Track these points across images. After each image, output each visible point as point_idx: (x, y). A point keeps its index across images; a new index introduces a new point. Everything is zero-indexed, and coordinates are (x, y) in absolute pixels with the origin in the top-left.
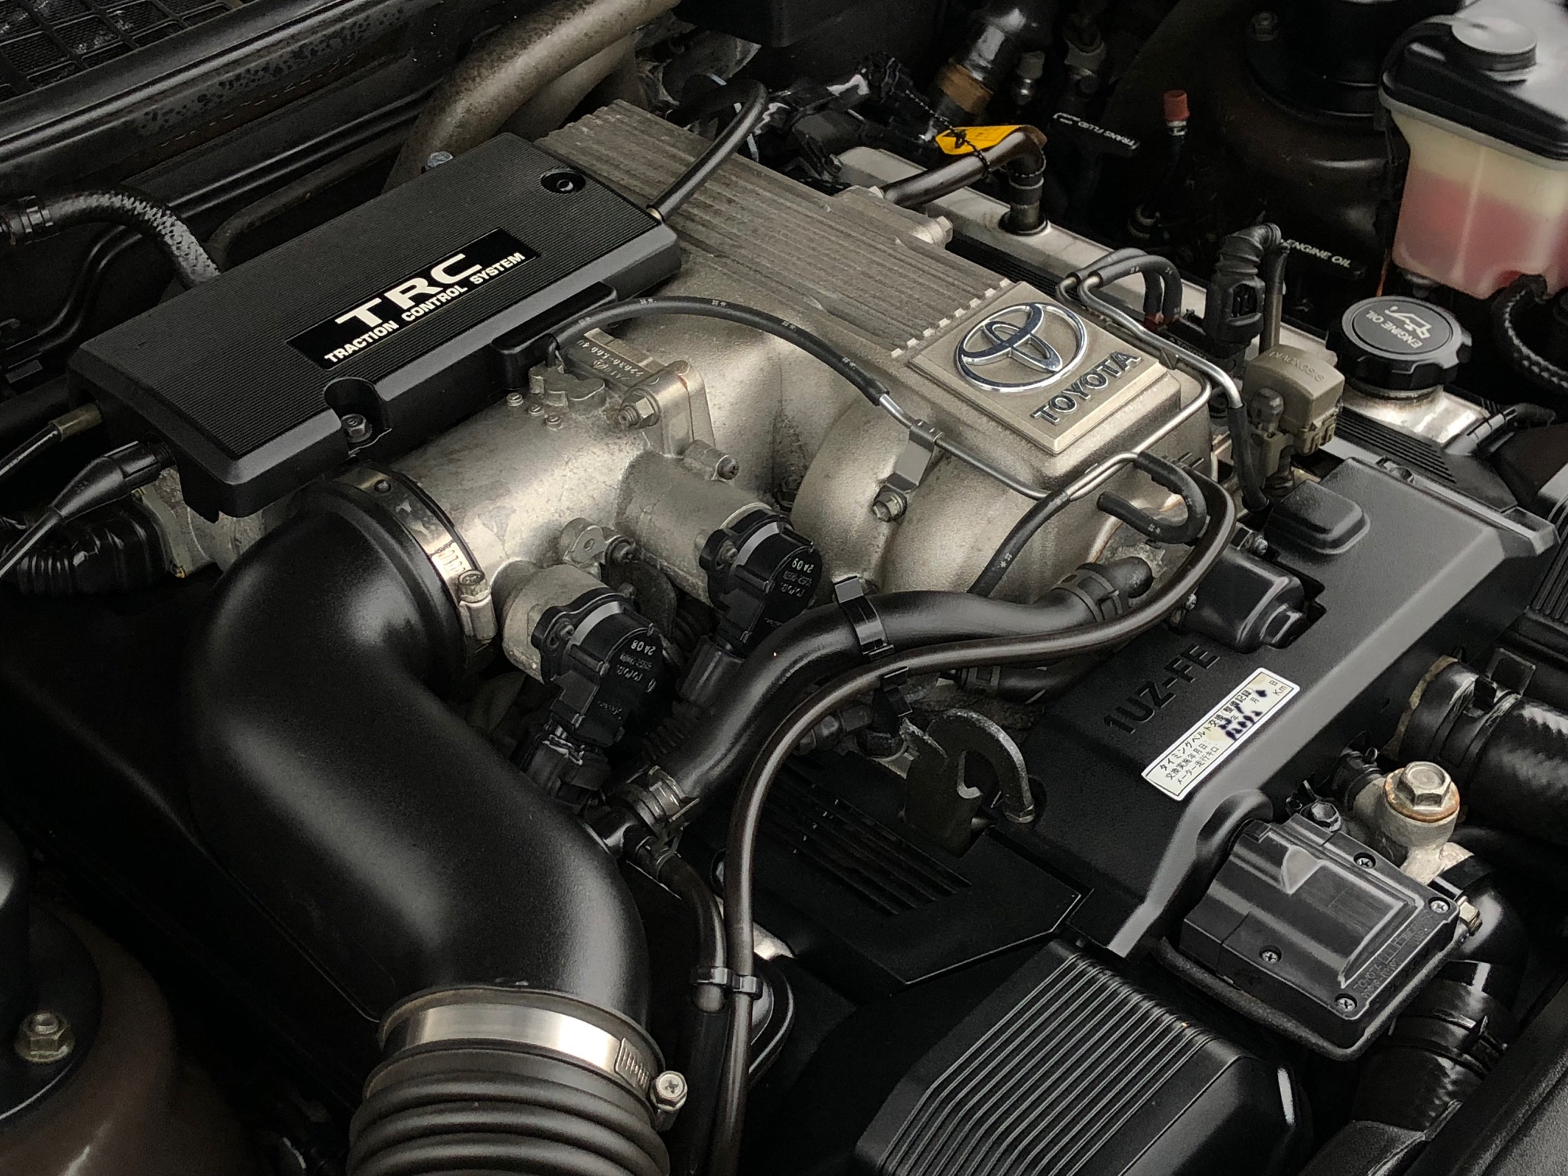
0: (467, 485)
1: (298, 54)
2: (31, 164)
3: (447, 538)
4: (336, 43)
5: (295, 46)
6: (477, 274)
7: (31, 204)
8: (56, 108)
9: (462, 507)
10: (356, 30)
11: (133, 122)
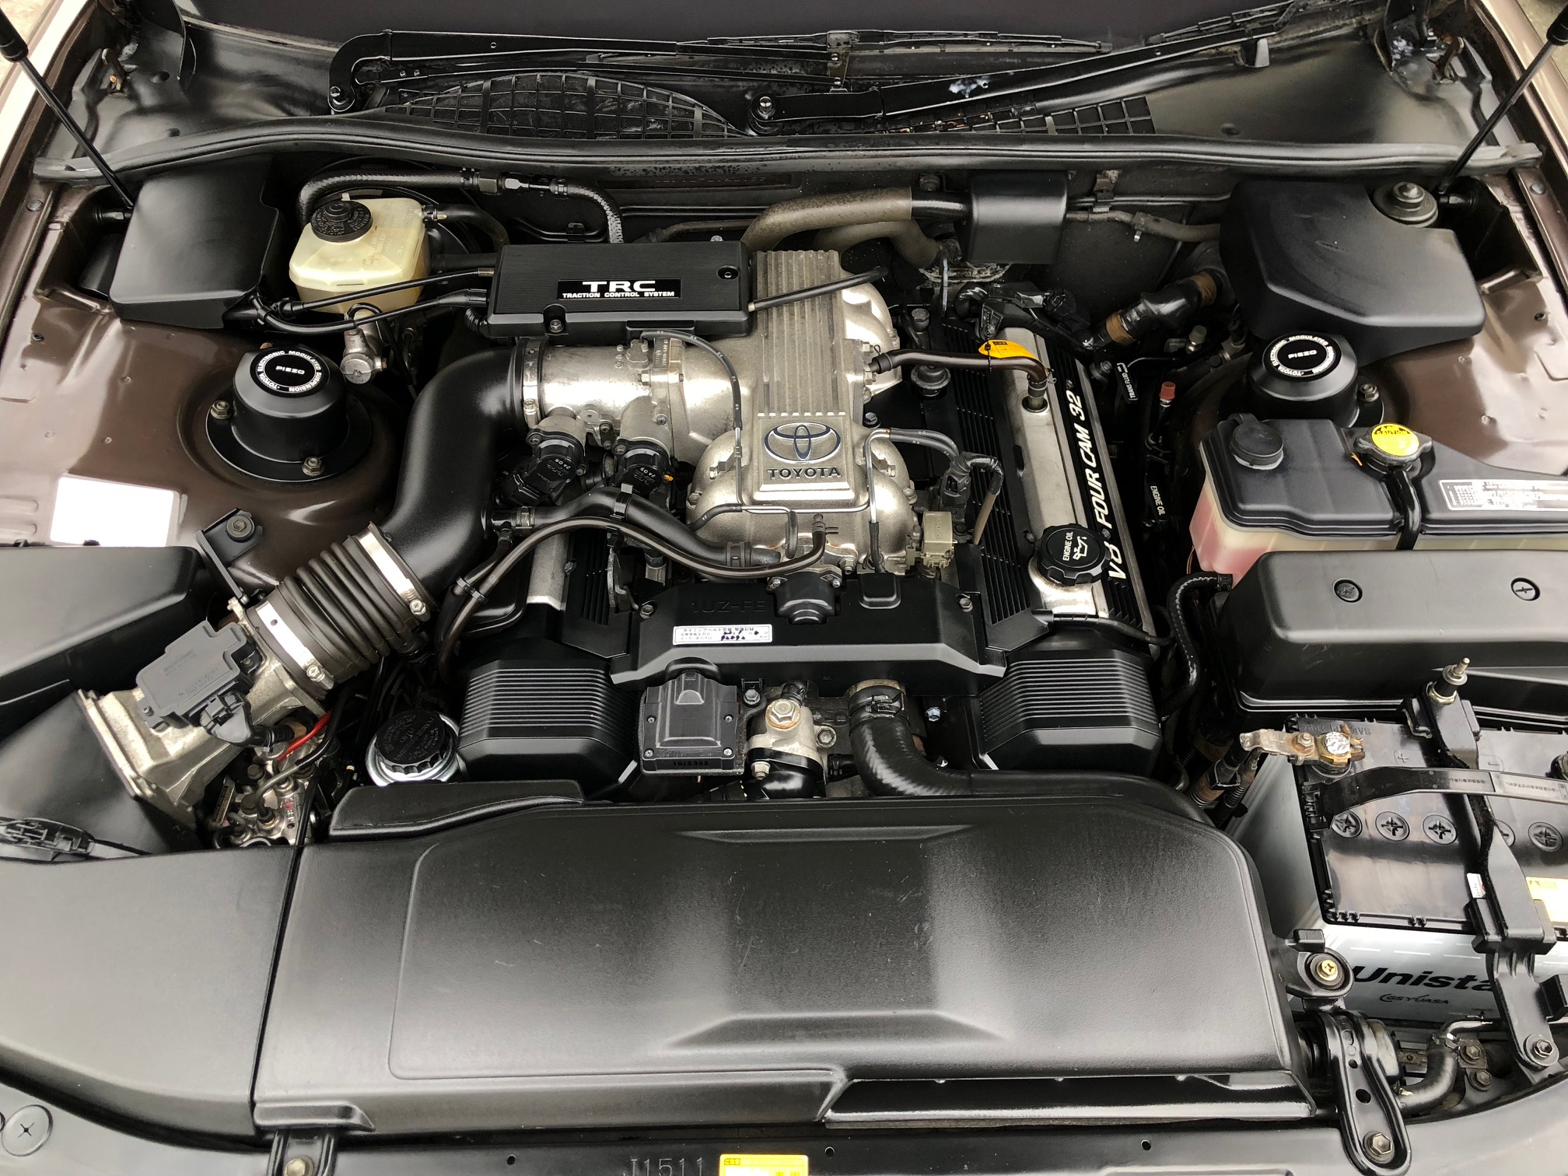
0: (565, 369)
1: (698, 169)
2: (558, 168)
3: (535, 382)
4: (720, 171)
5: (697, 165)
6: (650, 293)
7: (561, 183)
8: (580, 150)
9: (554, 376)
10: (731, 169)
11: (608, 168)
